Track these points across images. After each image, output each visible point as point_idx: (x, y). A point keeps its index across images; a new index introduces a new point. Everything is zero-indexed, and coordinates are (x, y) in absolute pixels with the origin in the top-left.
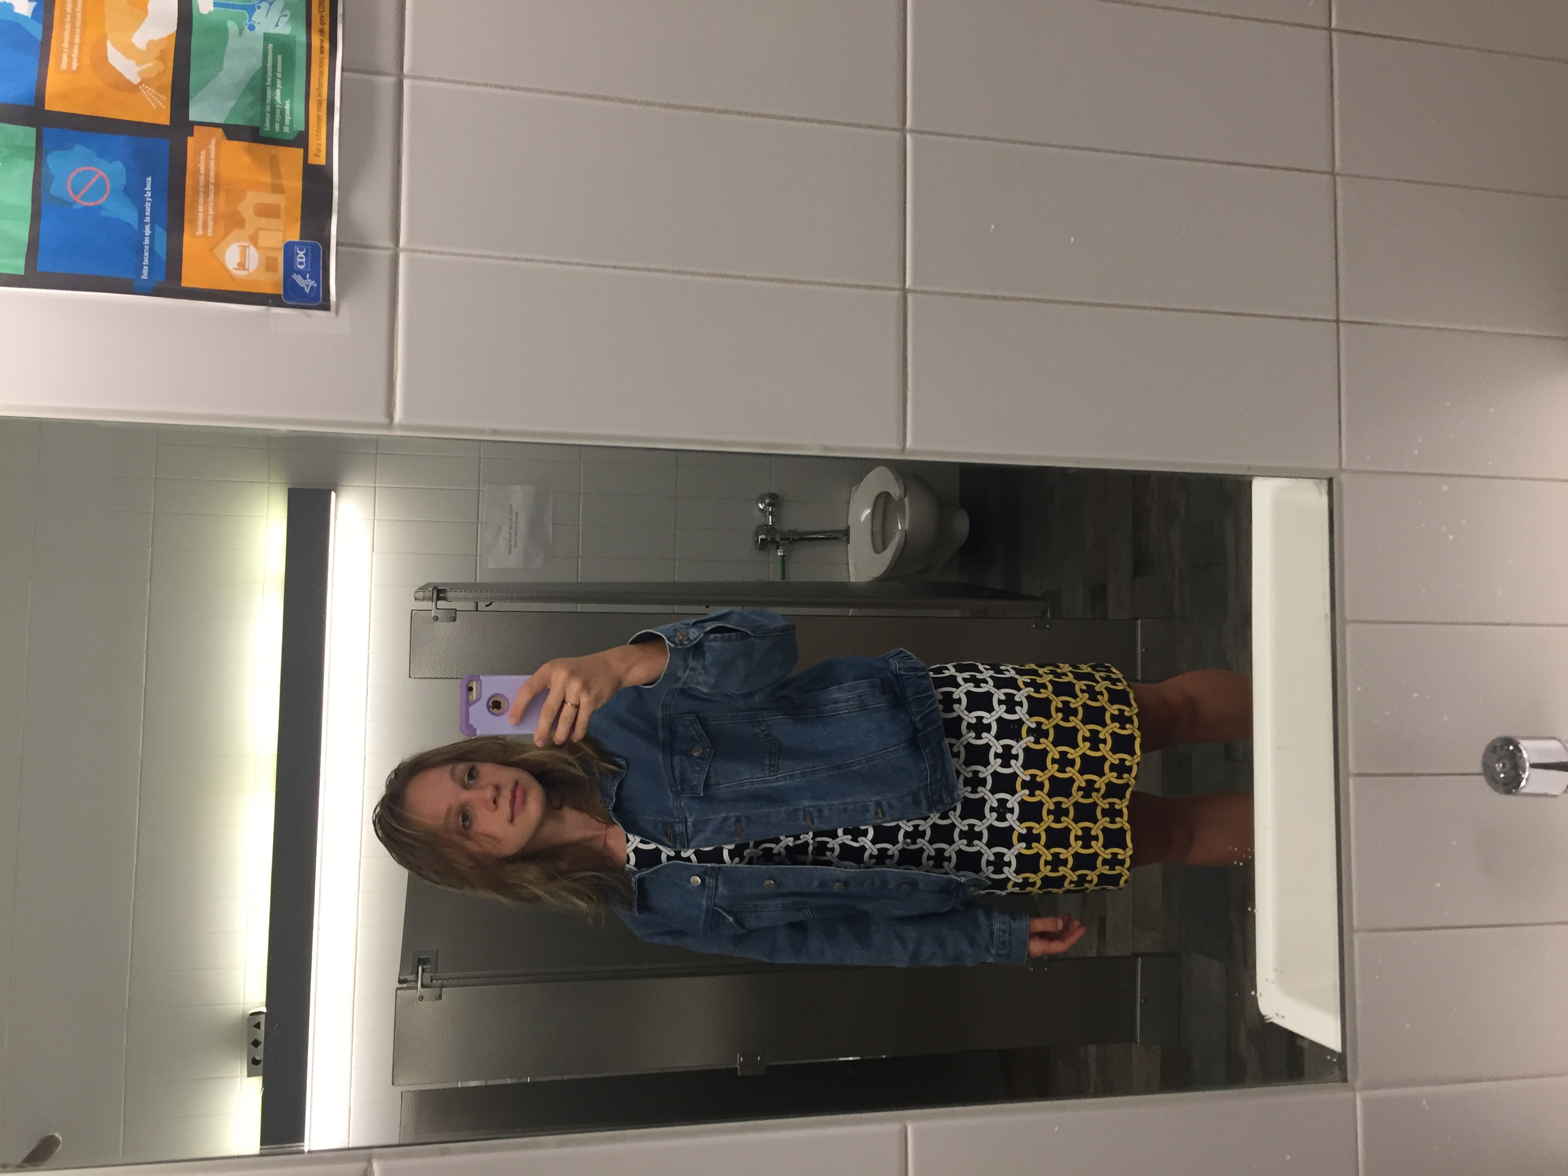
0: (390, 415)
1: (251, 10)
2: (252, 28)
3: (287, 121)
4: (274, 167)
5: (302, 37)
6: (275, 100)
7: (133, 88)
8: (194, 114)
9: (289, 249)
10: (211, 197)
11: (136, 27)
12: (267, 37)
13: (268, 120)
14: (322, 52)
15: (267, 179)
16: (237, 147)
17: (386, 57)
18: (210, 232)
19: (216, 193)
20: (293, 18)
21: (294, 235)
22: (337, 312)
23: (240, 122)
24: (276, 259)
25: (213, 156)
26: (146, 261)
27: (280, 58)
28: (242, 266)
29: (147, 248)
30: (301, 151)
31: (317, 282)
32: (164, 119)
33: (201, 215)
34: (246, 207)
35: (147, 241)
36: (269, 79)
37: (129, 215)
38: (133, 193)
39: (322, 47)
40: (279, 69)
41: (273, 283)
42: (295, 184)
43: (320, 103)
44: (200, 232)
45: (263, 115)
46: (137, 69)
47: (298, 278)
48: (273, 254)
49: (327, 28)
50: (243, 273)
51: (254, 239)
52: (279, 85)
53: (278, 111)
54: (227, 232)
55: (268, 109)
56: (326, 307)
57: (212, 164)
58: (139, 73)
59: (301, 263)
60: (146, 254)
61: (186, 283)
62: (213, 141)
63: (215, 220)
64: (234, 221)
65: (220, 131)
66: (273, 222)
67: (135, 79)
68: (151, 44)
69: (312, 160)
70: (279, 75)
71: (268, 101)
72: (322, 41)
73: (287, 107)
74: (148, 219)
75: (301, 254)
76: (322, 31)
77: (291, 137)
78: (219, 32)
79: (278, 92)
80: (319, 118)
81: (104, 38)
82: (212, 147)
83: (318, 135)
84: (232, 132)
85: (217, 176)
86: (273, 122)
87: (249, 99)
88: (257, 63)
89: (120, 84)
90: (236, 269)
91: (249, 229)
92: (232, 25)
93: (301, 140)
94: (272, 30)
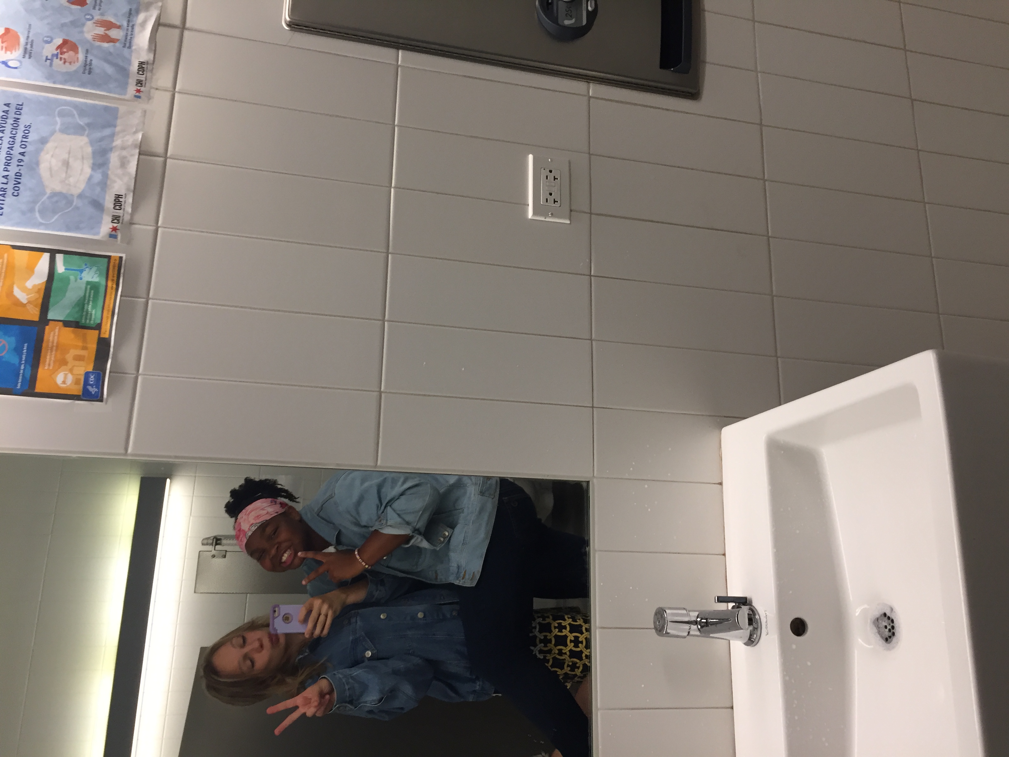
0: (126, 449)
1: (81, 271)
2: (81, 279)
3: (93, 319)
4: (84, 339)
5: (103, 282)
6: (88, 310)
7: (24, 305)
8: (50, 316)
9: (87, 375)
10: (54, 353)
11: (28, 279)
12: (88, 283)
13: (84, 318)
14: (112, 289)
15: (80, 344)
16: (68, 331)
17: (142, 290)
18: (51, 368)
19: (56, 350)
20: (100, 275)
21: (90, 368)
22: (106, 403)
23: (71, 319)
24: (80, 379)
25: (57, 334)
26: (20, 381)
27: (92, 291)
28: (64, 382)
29: (21, 375)
30: (97, 332)
31: (98, 389)
32: (36, 319)
33: (48, 360)
34: (69, 357)
35: (22, 372)
36: (87, 301)
37: (15, 360)
38: (18, 350)
39: (112, 287)
40: (92, 296)
41: (77, 390)
42: (93, 346)
43: (108, 311)
44: (46, 368)
45: (82, 316)
46: (26, 297)
47: (89, 388)
48: (79, 377)
49: (115, 279)
50: (65, 385)
51: (71, 371)
52: (91, 303)
53: (89, 314)
54: (59, 368)
55: (84, 314)
56: (101, 400)
57: (56, 337)
58: (27, 299)
59: (92, 381)
60: (21, 378)
61: (37, 390)
62: (58, 327)
63: (54, 362)
64: (63, 362)
65: (61, 323)
66: (82, 363)
67: (25, 301)
68: (34, 286)
69: (102, 336)
70: (91, 299)
71: (85, 310)
72: (113, 284)
73: (94, 312)
74: (23, 362)
75: (92, 377)
76: (113, 280)
77: (94, 326)
78: (65, 280)
79: (90, 306)
80: (107, 317)
81: (13, 284)
82: (57, 330)
83: (106, 325)
84: (66, 324)
85: (58, 343)
86: (86, 319)
87: (77, 309)
88: (81, 293)
89: (17, 303)
90: (61, 384)
91: (70, 366)
92: (72, 278)
93: (98, 327)
94: (90, 280)
